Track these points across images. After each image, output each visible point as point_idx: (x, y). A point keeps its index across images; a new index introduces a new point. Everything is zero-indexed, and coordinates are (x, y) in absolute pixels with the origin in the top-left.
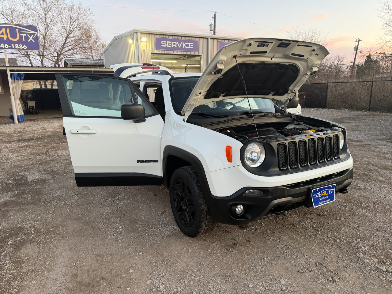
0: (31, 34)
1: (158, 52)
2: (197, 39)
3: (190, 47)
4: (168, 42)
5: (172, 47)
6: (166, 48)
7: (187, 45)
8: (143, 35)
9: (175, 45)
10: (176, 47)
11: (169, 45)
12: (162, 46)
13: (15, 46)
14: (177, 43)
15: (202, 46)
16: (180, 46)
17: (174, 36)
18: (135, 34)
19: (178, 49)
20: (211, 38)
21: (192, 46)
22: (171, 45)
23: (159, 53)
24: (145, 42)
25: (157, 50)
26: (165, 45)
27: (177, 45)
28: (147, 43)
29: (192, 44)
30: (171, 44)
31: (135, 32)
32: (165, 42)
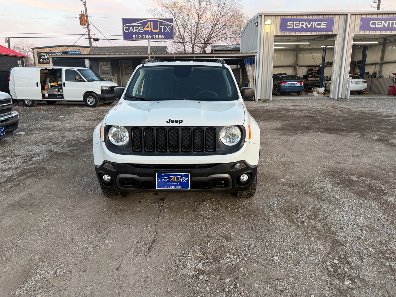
0: (168, 26)
1: (283, 34)
2: (332, 16)
3: (322, 27)
4: (295, 23)
5: (300, 27)
6: (293, 30)
7: (319, 25)
8: (268, 17)
9: (304, 26)
10: (305, 27)
11: (296, 26)
12: (288, 27)
13: (155, 37)
14: (307, 23)
16: (309, 27)
17: (304, 15)
20: (352, 14)
21: (326, 25)
22: (299, 26)
23: (284, 35)
24: (269, 25)
25: (281, 32)
26: (291, 26)
27: (306, 26)
28: (271, 26)
29: (326, 22)
30: (298, 25)
31: (260, 16)
32: (292, 23)
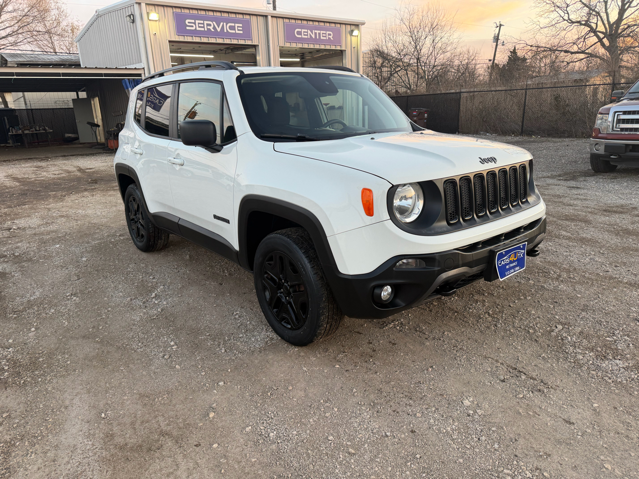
1: (181, 39)
2: (248, 17)
3: (237, 32)
4: (197, 22)
5: (206, 30)
6: (195, 33)
7: (232, 28)
8: (152, 8)
9: (211, 28)
10: (213, 30)
11: (199, 27)
12: (188, 28)
14: (214, 23)
15: (258, 30)
16: (219, 30)
17: (208, 10)
18: (136, 6)
19: (215, 34)
20: (272, 17)
21: (241, 29)
22: (204, 27)
23: (183, 40)
24: (156, 21)
25: (178, 35)
26: (192, 26)
27: (214, 28)
28: (160, 23)
29: (241, 25)
30: (202, 25)
31: (136, 3)
32: (193, 21)
